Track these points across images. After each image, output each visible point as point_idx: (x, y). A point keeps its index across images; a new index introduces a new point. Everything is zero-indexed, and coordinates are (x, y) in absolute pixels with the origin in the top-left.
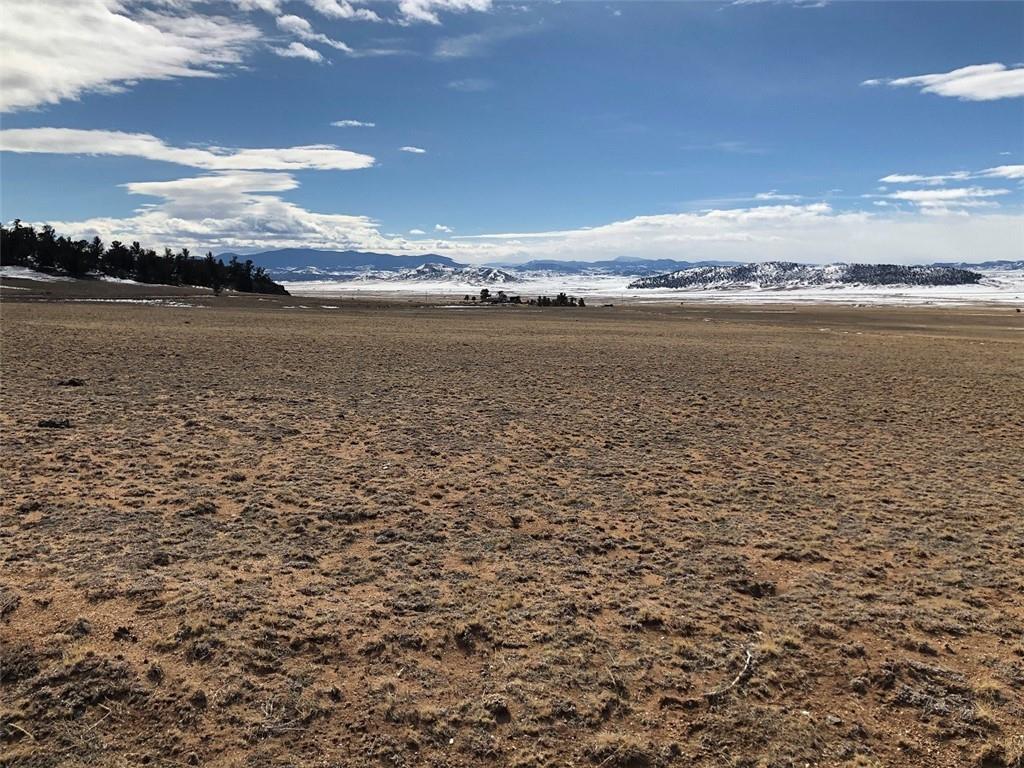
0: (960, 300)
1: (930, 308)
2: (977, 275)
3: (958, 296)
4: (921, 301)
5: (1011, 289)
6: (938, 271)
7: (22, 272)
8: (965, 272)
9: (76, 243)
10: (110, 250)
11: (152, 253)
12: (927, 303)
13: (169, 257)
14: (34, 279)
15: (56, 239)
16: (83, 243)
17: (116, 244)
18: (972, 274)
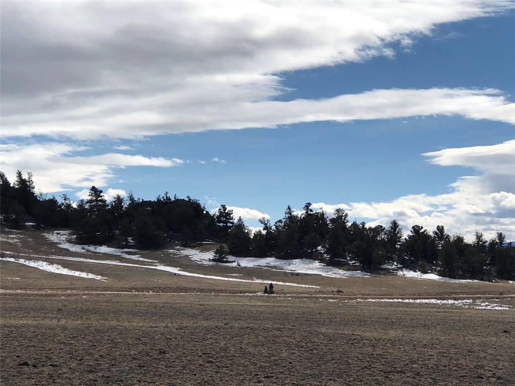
7: (311, 266)
9: (370, 229)
10: (410, 237)
11: (460, 240)
13: (480, 245)
14: (324, 274)
15: (349, 224)
16: (379, 229)
17: (416, 229)
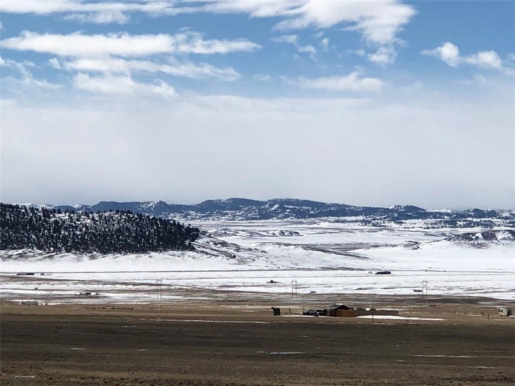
0: (158, 288)
1: (93, 307)
2: (189, 230)
3: (152, 278)
4: (73, 289)
5: (261, 263)
6: (107, 220)
8: (165, 223)
12: (87, 294)
18: (180, 227)
